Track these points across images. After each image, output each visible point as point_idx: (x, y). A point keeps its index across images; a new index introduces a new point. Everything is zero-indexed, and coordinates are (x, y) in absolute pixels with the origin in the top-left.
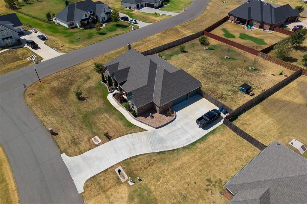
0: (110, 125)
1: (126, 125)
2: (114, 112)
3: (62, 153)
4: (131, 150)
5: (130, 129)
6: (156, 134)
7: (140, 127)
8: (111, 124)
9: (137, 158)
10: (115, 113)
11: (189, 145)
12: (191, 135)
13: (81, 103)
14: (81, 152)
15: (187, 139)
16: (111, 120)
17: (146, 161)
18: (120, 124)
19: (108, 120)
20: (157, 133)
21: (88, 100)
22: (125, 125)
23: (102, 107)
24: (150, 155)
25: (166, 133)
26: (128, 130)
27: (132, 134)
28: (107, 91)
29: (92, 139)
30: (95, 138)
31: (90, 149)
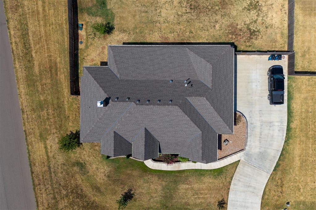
5: (225, 176)
6: (251, 155)
7: (230, 164)
9: (267, 193)
10: (187, 176)
11: (286, 134)
16: (196, 186)
17: (275, 187)
19: (192, 189)
21: (137, 192)
22: (215, 177)
27: (234, 178)
28: (135, 161)
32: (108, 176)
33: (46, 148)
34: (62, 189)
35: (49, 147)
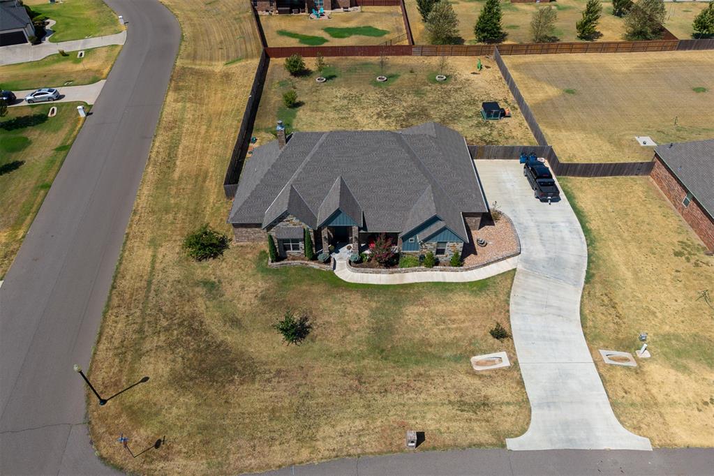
0: (453, 318)
1: (475, 291)
2: (411, 292)
3: (504, 446)
4: (559, 316)
5: (495, 292)
6: (534, 261)
7: (499, 275)
8: (454, 314)
9: (589, 317)
10: (419, 292)
11: (585, 236)
12: (563, 222)
13: (313, 340)
14: (524, 404)
15: (570, 232)
16: (440, 308)
17: (601, 308)
18: (467, 300)
19: (432, 313)
20: (532, 259)
21: (319, 321)
22: (475, 293)
23: (374, 305)
24: (587, 294)
25: (539, 247)
26: (496, 296)
27: (512, 294)
28: (319, 271)
29: (477, 368)
30: (478, 364)
31: (521, 383)
32: (263, 298)
33: (154, 256)
34: (162, 318)
35: (160, 256)
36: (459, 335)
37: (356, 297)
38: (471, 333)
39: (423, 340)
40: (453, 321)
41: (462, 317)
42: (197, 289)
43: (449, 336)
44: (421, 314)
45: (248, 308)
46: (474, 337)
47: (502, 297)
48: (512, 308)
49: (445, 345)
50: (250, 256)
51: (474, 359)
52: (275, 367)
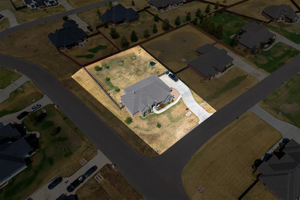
1: (179, 104)
2: (170, 110)
4: (192, 102)
5: (181, 103)
7: (180, 100)
11: (187, 86)
13: (162, 126)
15: (184, 86)
16: (176, 110)
18: (178, 106)
20: (182, 94)
21: (161, 122)
25: (182, 91)
28: (153, 114)
29: (187, 116)
30: (187, 115)
31: (195, 115)
32: (148, 124)
33: (121, 128)
36: (182, 113)
37: (163, 115)
38: (183, 111)
39: (177, 116)
40: (179, 111)
41: (180, 109)
42: (135, 129)
43: (181, 113)
44: (174, 112)
45: (147, 127)
46: (184, 112)
47: (183, 103)
48: (185, 104)
49: (181, 115)
50: (138, 118)
51: (186, 115)
52: (161, 133)
